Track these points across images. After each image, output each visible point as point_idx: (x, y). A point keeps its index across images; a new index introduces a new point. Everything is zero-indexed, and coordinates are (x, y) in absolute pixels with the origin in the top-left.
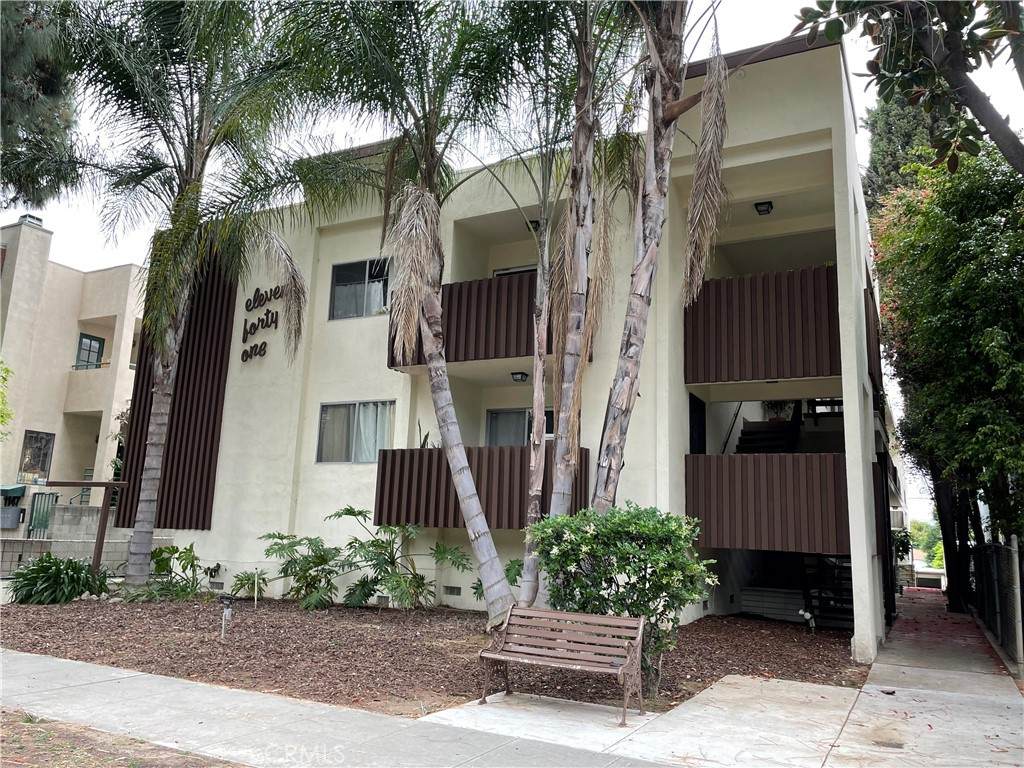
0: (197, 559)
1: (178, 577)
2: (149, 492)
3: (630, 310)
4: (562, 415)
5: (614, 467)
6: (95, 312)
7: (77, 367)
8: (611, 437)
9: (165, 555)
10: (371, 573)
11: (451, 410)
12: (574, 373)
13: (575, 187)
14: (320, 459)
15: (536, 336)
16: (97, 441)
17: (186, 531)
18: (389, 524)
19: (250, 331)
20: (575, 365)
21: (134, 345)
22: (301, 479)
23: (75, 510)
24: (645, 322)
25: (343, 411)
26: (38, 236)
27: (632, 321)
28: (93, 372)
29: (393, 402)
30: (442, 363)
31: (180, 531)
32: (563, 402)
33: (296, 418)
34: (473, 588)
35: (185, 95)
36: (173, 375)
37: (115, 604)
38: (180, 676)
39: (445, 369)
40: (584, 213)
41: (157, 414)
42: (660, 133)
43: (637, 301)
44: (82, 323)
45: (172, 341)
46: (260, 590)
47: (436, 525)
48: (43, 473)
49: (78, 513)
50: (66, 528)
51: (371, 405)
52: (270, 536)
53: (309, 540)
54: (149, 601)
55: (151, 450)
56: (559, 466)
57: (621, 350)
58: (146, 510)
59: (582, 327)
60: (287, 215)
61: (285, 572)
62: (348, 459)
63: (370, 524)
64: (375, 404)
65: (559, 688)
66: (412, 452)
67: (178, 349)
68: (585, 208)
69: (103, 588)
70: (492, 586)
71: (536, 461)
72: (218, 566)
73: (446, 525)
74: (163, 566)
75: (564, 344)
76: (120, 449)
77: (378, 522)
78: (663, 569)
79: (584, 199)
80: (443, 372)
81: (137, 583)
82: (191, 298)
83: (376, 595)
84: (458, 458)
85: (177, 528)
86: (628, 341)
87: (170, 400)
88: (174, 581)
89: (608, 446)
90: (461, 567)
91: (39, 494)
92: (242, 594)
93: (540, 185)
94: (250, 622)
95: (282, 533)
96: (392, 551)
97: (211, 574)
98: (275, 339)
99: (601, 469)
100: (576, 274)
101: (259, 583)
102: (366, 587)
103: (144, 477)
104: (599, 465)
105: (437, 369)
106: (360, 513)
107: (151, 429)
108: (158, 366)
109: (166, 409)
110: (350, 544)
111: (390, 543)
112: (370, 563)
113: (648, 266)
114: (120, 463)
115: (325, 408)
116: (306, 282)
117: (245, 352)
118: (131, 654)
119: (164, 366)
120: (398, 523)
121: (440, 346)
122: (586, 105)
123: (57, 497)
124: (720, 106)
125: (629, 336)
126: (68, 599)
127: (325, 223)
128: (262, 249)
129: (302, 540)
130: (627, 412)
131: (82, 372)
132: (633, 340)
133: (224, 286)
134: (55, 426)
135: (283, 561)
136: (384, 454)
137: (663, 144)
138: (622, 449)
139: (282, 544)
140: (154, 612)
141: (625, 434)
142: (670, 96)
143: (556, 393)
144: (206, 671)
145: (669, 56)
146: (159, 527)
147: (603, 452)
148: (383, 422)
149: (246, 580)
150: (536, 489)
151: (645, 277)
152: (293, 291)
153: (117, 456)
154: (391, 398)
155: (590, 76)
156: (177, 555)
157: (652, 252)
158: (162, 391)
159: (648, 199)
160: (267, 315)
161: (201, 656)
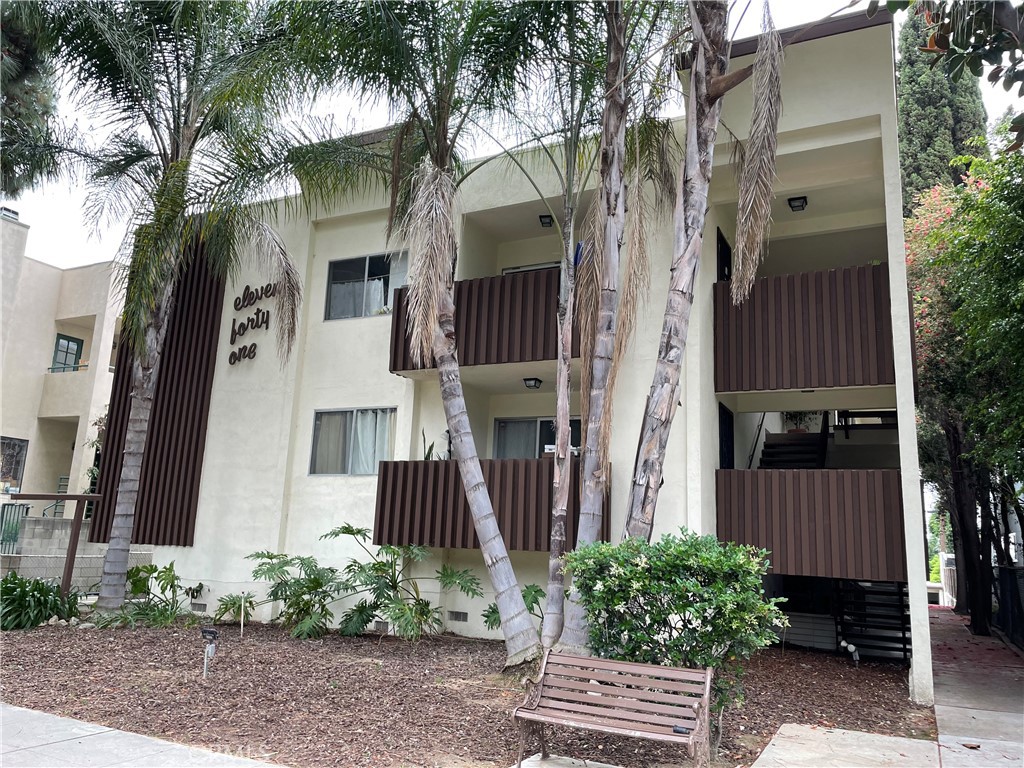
0: (177, 578)
1: (156, 599)
2: (125, 505)
3: (670, 308)
4: (591, 426)
5: (652, 485)
6: (73, 312)
7: (53, 370)
8: (648, 452)
9: (142, 574)
10: (370, 598)
11: (465, 418)
12: (604, 378)
13: (605, 172)
14: (313, 470)
15: (560, 337)
16: (73, 448)
17: (166, 547)
18: (390, 543)
19: (238, 332)
20: (606, 370)
21: (114, 347)
22: (293, 490)
23: (47, 522)
24: (687, 322)
25: (338, 418)
26: (14, 230)
27: (673, 320)
28: (70, 374)
29: (394, 410)
30: (454, 367)
31: (159, 547)
32: (592, 412)
33: (288, 427)
34: (483, 615)
35: (172, 79)
36: (154, 378)
37: (85, 631)
38: (153, 734)
39: (458, 373)
40: (616, 201)
41: (136, 421)
42: (704, 111)
43: (678, 299)
44: (60, 323)
45: (153, 342)
46: (247, 614)
47: (442, 545)
48: (14, 482)
49: (50, 526)
50: (36, 542)
51: (370, 412)
52: (258, 555)
53: (302, 560)
54: (124, 627)
55: (129, 461)
56: (588, 483)
57: (660, 353)
58: (121, 526)
59: (614, 327)
60: (281, 206)
61: (274, 595)
62: (344, 471)
63: (369, 543)
64: (375, 411)
65: (600, 747)
66: (416, 464)
67: (159, 349)
68: (617, 196)
69: (72, 612)
70: (512, 618)
71: (561, 477)
72: (201, 586)
73: (453, 545)
74: (140, 587)
75: (593, 347)
76: (97, 457)
77: (378, 541)
78: (732, 611)
79: (616, 186)
80: (456, 376)
81: (111, 606)
82: (176, 294)
83: (374, 622)
84: (473, 474)
85: (157, 544)
86: (668, 342)
87: (150, 405)
88: (152, 603)
89: (646, 461)
90: (470, 593)
91: (9, 505)
92: (227, 617)
93: (563, 172)
94: (235, 655)
95: (271, 551)
96: (394, 574)
97: (193, 594)
98: (266, 341)
99: (637, 488)
100: (607, 268)
101: (246, 607)
102: (364, 612)
103: (120, 489)
104: (635, 482)
105: (449, 374)
106: (359, 532)
107: (128, 437)
108: (137, 368)
109: (146, 415)
110: (348, 567)
111: (392, 565)
112: (369, 587)
113: (690, 259)
114: (96, 471)
115: (319, 415)
116: (301, 278)
117: (233, 354)
118: (96, 702)
119: (144, 369)
120: (400, 544)
121: (452, 347)
122: (617, 83)
123: (28, 509)
124: (774, 81)
125: (669, 337)
126: (34, 625)
127: (322, 216)
128: (254, 242)
129: (293, 559)
130: (666, 423)
131: (58, 375)
132: (673, 342)
133: (212, 281)
134: (30, 432)
135: (273, 583)
136: (385, 466)
137: (706, 124)
138: (661, 464)
139: (272, 564)
140: (128, 642)
141: (664, 447)
142: (714, 71)
143: (584, 401)
144: (184, 727)
145: (713, 26)
146: (137, 542)
147: (640, 468)
148: (383, 431)
149: (231, 604)
150: (561, 508)
151: (688, 271)
152: (287, 289)
153: (94, 465)
154: (392, 405)
155: (621, 50)
156: (155, 575)
157: (695, 244)
158: (141, 395)
159: (689, 185)
160: (257, 314)
161: (178, 704)
